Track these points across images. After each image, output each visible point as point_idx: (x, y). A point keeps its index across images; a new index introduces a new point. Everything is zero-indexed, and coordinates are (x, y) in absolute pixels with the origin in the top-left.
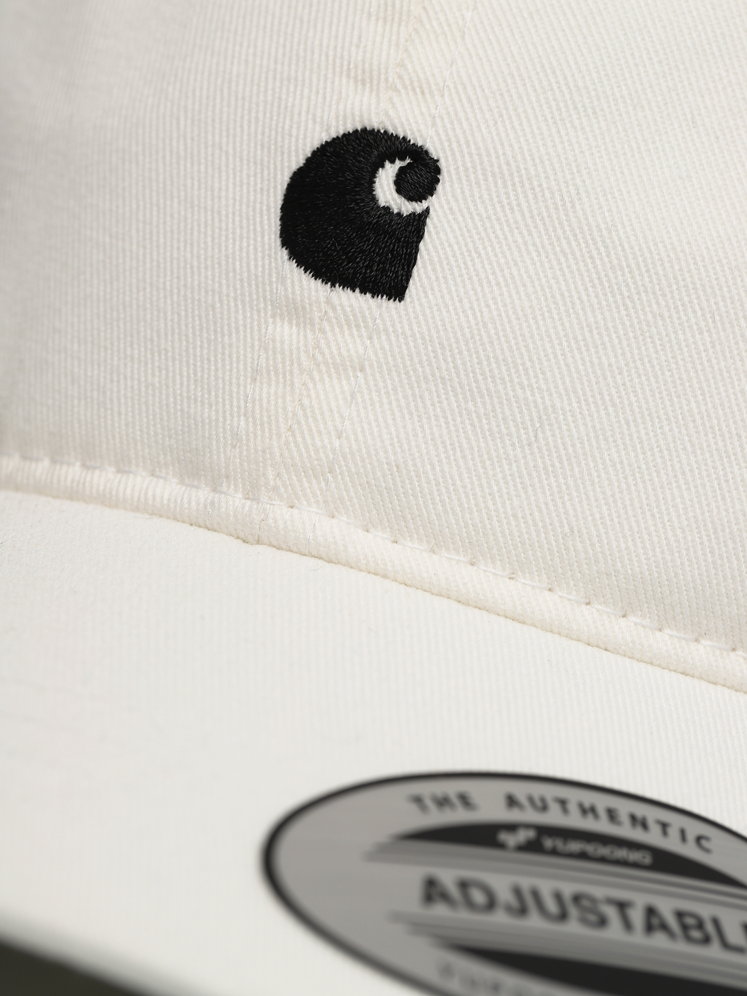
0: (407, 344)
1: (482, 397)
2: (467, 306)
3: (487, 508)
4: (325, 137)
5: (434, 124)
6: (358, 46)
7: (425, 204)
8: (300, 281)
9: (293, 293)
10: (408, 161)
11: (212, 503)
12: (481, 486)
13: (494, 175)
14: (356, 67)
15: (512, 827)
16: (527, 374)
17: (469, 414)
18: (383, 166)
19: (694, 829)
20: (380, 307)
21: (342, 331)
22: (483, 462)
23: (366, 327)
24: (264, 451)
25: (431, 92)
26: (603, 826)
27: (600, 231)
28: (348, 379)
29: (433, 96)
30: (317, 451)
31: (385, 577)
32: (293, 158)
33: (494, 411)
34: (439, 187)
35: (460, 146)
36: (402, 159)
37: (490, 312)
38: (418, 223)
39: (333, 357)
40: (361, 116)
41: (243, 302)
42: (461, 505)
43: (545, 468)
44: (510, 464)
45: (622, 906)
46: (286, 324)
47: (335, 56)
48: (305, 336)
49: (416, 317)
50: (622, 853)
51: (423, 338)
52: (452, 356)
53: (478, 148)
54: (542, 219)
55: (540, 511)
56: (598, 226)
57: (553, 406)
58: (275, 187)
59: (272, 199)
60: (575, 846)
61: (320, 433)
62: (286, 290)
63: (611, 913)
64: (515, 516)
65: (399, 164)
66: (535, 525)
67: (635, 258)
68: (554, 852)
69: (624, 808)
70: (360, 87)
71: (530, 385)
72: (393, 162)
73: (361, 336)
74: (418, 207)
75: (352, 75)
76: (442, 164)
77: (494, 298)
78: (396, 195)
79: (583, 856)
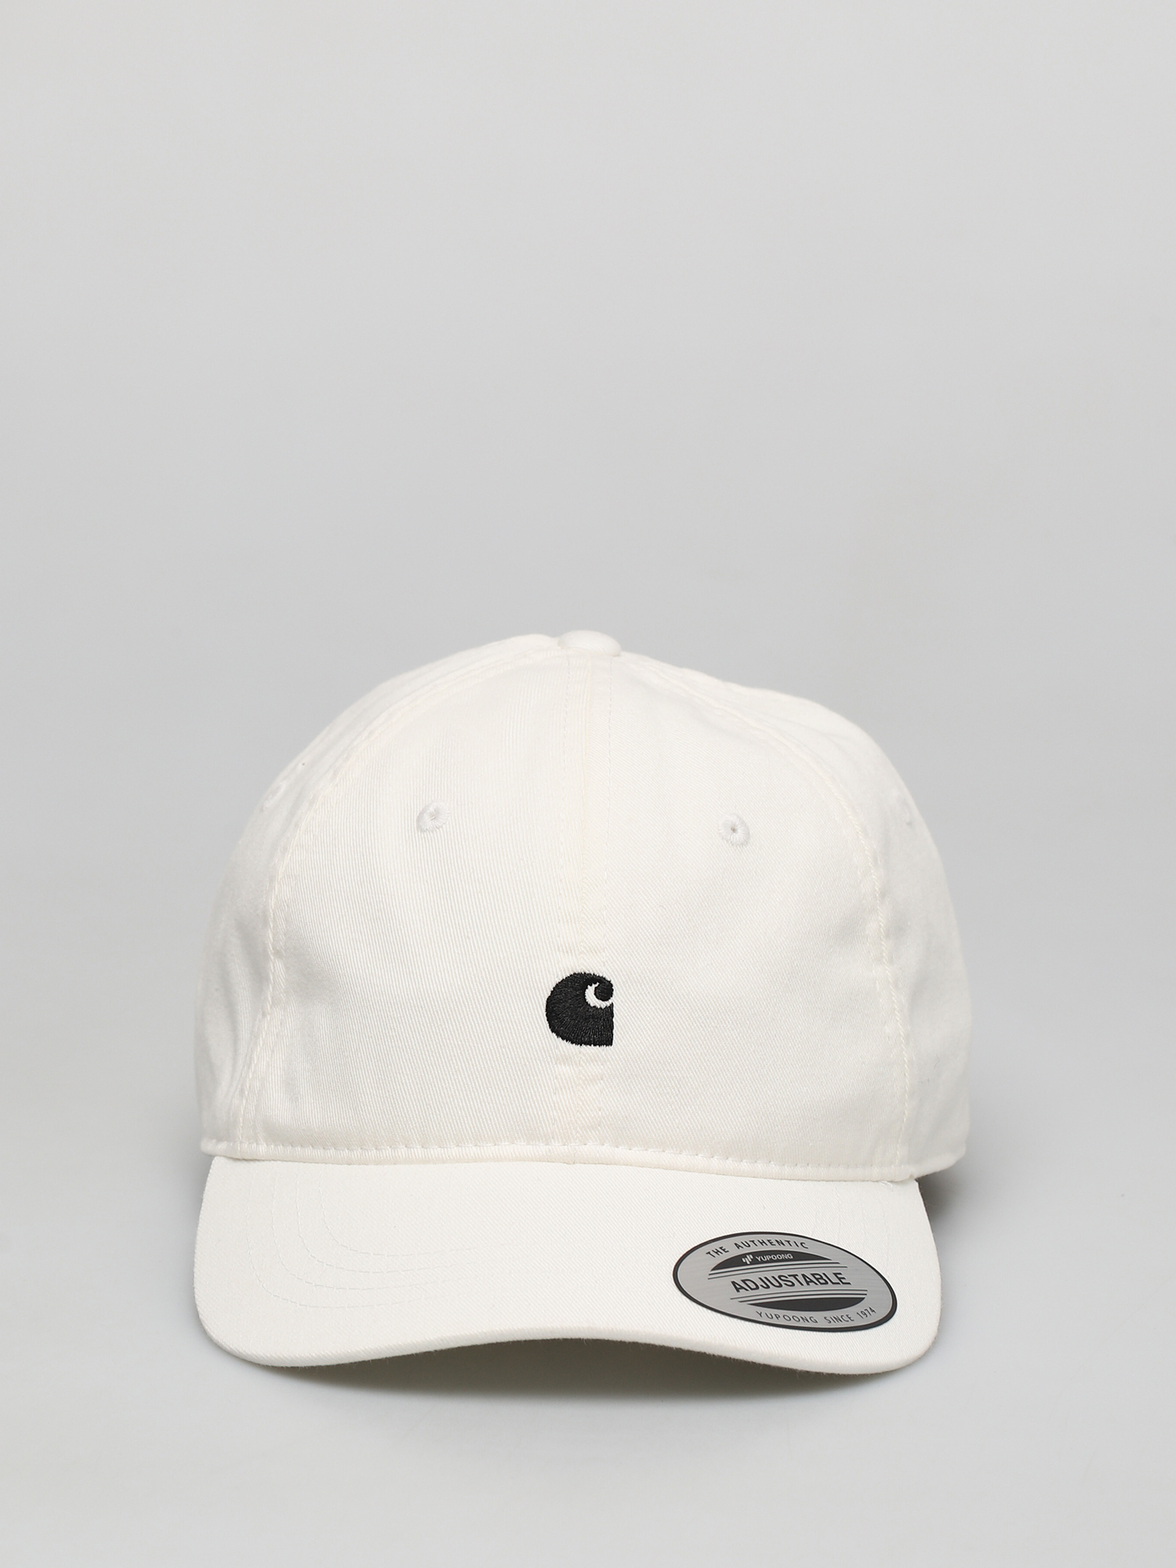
0: (618, 1064)
1: (653, 1079)
2: (639, 1042)
3: (666, 1126)
4: (558, 980)
5: (604, 965)
6: (559, 936)
7: (610, 1001)
8: (566, 1046)
9: (564, 1052)
10: (598, 984)
11: (550, 1151)
12: (662, 1118)
13: (635, 982)
14: (562, 946)
15: (744, 1256)
16: (669, 1065)
17: (650, 1088)
18: (587, 988)
19: (799, 1240)
20: (603, 1050)
21: (590, 1064)
22: (660, 1108)
23: (600, 1060)
24: (569, 1124)
25: (599, 951)
26: (769, 1248)
27: (684, 996)
28: (597, 1084)
29: (600, 953)
30: (592, 1119)
31: (631, 1165)
32: (545, 992)
33: (660, 1084)
34: (614, 992)
35: (618, 972)
36: (595, 983)
37: (649, 1042)
38: (610, 1009)
39: (589, 1076)
40: (572, 968)
41: (540, 1060)
42: (655, 1128)
43: (685, 1104)
44: (671, 1105)
45: (795, 1276)
46: (563, 1066)
47: (549, 942)
48: (574, 1070)
49: (620, 1051)
50: (782, 1256)
51: (625, 1060)
52: (638, 1064)
53: (626, 972)
54: (660, 997)
55: (687, 1122)
56: (683, 994)
57: (683, 1076)
58: (540, 1007)
59: (540, 1012)
60: (767, 1258)
61: (591, 1110)
62: (560, 1051)
63: (792, 1279)
64: (678, 1127)
65: (594, 986)
66: (687, 1129)
67: (701, 1005)
68: (762, 1262)
69: (773, 1238)
70: (566, 955)
71: (672, 1070)
72: (591, 985)
73: (598, 1064)
74: (608, 1003)
75: (561, 949)
76: (612, 982)
77: (649, 1036)
78: (597, 1000)
79: (771, 1261)
